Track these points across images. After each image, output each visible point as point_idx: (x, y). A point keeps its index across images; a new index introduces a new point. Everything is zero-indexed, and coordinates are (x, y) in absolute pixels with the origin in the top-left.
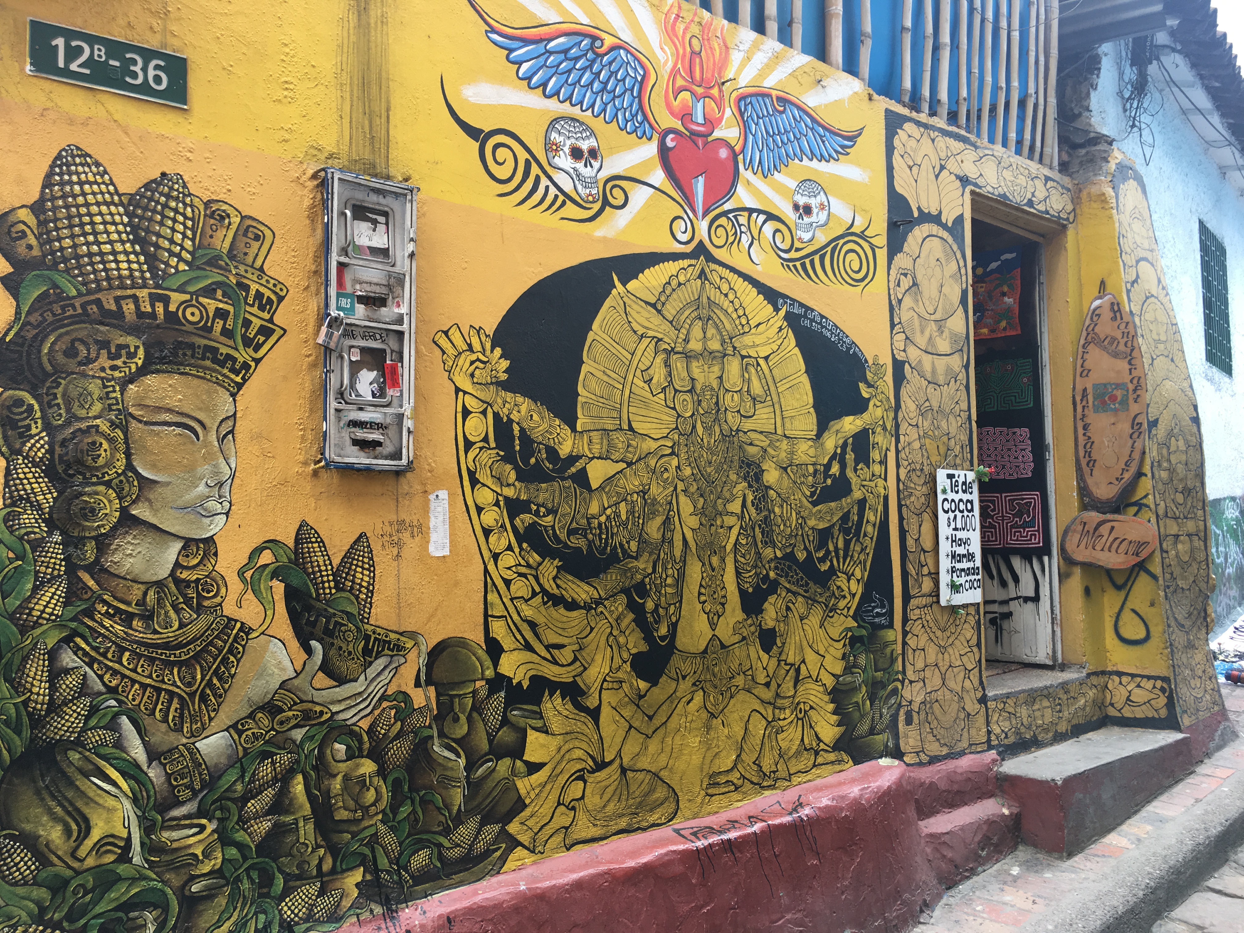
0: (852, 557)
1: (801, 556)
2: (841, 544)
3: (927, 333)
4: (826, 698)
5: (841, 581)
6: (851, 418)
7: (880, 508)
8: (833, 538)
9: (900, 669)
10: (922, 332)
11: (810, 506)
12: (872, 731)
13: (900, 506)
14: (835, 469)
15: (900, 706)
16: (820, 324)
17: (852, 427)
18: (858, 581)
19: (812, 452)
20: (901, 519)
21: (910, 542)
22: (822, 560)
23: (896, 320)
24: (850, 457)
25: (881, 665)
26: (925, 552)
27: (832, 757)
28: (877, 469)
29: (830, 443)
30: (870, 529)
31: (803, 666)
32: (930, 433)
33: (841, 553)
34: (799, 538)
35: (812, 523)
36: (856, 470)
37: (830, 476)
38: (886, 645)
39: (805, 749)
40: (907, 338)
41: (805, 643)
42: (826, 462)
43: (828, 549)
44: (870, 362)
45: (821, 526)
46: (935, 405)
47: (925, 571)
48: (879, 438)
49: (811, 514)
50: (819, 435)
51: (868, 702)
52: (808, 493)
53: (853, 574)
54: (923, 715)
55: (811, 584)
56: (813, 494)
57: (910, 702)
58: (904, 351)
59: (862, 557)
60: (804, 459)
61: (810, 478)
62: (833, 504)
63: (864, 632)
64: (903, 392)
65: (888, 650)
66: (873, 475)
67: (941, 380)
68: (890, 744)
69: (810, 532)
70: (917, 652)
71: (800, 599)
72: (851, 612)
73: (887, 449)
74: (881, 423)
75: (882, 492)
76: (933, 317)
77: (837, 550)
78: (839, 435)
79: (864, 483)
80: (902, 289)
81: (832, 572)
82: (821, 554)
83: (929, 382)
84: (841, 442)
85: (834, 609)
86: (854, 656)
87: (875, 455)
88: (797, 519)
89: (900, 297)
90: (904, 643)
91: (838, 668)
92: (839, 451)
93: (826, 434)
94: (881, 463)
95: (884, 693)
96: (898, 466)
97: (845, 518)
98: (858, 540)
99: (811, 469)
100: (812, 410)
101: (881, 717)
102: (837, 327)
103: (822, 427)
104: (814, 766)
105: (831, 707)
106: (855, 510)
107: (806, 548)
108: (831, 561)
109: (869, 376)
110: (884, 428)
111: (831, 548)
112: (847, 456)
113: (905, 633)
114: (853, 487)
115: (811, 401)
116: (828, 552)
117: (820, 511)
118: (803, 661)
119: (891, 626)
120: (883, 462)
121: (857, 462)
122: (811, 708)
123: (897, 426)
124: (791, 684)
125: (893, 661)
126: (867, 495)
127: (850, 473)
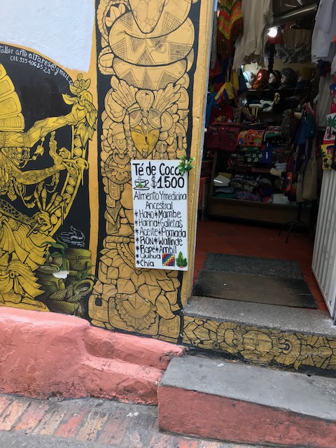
0: (53, 203)
1: (13, 198)
2: (44, 194)
3: (141, 50)
4: (31, 274)
5: (45, 216)
6: (55, 118)
7: (81, 177)
8: (37, 190)
9: (94, 273)
10: (135, 49)
11: (20, 171)
12: (65, 299)
13: (100, 178)
14: (40, 150)
15: (91, 293)
16: (27, 57)
17: (55, 124)
18: (58, 218)
19: (20, 140)
20: (101, 186)
21: (110, 202)
22: (29, 202)
23: (104, 44)
24: (53, 144)
25: (75, 267)
26: (124, 209)
27: (34, 302)
28: (78, 152)
29: (36, 134)
30: (70, 189)
31: (13, 254)
32: (138, 127)
33: (44, 200)
34: (11, 188)
35: (21, 180)
36: (58, 152)
37: (36, 155)
38: (82, 258)
39: (15, 293)
40: (116, 56)
41: (15, 243)
42: (32, 145)
43: (33, 196)
44: (74, 79)
45: (28, 183)
46: (146, 106)
47: (124, 221)
48: (81, 131)
49: (20, 176)
50: (26, 130)
51: (63, 284)
52: (18, 164)
53: (54, 213)
54: (112, 304)
55: (20, 214)
56: (21, 165)
57: (101, 294)
58: (112, 67)
59: (62, 205)
60: (14, 144)
61: (20, 156)
62: (38, 172)
63: (62, 247)
64: (109, 99)
65: (83, 261)
66: (74, 156)
67: (155, 86)
68: (80, 310)
69: (20, 186)
70: (110, 269)
71: (11, 220)
72: (52, 234)
73: (89, 139)
74: (84, 121)
75: (83, 167)
76: (149, 35)
77: (40, 198)
78: (43, 130)
79: (66, 160)
80: (113, 18)
81: (36, 209)
82: (28, 198)
83: (139, 89)
84: (45, 134)
85: (37, 230)
86: (53, 258)
87: (77, 142)
88: (9, 178)
89: (109, 25)
90: (98, 260)
91: (41, 261)
92: (43, 139)
93: (32, 129)
94: (82, 148)
95: (78, 283)
96: (100, 150)
97: (48, 180)
98: (59, 194)
99: (20, 150)
100: (21, 115)
101: (74, 294)
102: (42, 58)
103: (29, 125)
104: (21, 302)
105: (35, 279)
106: (57, 176)
107: (16, 194)
108: (36, 203)
109: (72, 89)
110: (87, 124)
111: (36, 196)
112: (50, 143)
113: (99, 255)
114: (55, 162)
115: (20, 108)
116: (33, 198)
117: (27, 175)
118: (15, 251)
119: (87, 247)
120: (85, 147)
121: (59, 147)
122: (20, 275)
123: (100, 123)
124: (6, 260)
125: (86, 267)
126: (68, 168)
127: (52, 153)
